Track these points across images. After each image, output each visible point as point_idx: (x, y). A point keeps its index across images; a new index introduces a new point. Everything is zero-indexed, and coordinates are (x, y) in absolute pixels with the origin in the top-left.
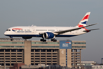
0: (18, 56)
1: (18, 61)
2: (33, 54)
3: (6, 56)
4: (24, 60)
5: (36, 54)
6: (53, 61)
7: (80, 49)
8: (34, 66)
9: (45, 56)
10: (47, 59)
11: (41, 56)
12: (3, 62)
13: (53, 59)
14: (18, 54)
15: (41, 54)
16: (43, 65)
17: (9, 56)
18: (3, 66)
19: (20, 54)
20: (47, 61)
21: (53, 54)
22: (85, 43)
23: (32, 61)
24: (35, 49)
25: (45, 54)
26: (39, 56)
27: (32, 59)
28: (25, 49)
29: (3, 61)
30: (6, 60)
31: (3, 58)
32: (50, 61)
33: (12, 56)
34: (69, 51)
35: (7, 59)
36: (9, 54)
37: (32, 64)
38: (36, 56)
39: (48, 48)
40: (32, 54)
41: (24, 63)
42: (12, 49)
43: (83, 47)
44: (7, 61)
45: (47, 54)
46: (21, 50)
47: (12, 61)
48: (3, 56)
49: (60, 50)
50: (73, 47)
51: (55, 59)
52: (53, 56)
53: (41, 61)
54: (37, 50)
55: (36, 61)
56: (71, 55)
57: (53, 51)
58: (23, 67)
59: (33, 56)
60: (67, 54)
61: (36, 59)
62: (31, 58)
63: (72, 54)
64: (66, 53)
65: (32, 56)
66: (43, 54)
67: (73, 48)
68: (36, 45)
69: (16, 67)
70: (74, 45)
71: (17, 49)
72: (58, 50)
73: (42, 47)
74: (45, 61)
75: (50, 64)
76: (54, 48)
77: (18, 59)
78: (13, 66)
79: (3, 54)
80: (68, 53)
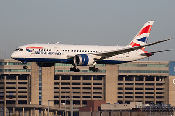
0: (94, 88)
1: (94, 97)
2: (122, 84)
3: (73, 88)
4: (105, 95)
5: (126, 84)
6: (157, 98)
8: (123, 105)
9: (142, 89)
10: (147, 93)
11: (136, 89)
12: (69, 99)
13: (157, 93)
14: (94, 84)
15: (136, 84)
16: (140, 105)
17: (79, 88)
18: (68, 106)
19: (98, 84)
20: (147, 97)
21: (157, 84)
23: (119, 97)
24: (126, 76)
25: (142, 84)
26: (132, 89)
27: (119, 93)
28: (108, 75)
29: (68, 97)
30: (74, 95)
31: (68, 90)
32: (152, 98)
33: (84, 88)
35: (75, 93)
36: (79, 84)
37: (120, 102)
38: (126, 88)
39: (149, 75)
40: (119, 84)
41: (105, 99)
42: (83, 76)
44: (75, 97)
45: (147, 84)
46: (99, 78)
47: (84, 97)
48: (69, 88)
49: (170, 77)
51: (161, 93)
52: (157, 89)
53: (136, 97)
54: (128, 78)
55: (126, 97)
57: (158, 80)
58: (103, 107)
59: (121, 88)
61: (126, 93)
62: (117, 91)
65: (119, 88)
66: (140, 84)
69: (91, 108)
71: (94, 76)
72: (167, 78)
73: (138, 72)
74: (142, 97)
75: (152, 101)
76: (159, 75)
77: (94, 93)
78: (86, 105)
79: (69, 84)
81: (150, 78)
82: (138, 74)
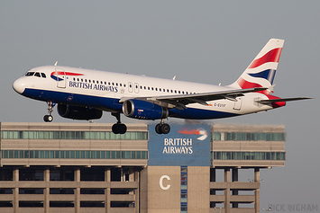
5: (23, 191)
7: (257, 169)
9: (70, 204)
11: (53, 204)
15: (53, 191)
21: (114, 191)
22: (282, 137)
24: (21, 168)
25: (71, 191)
26: (39, 204)
34: (199, 175)
38: (22, 204)
39: (89, 163)
43: (268, 156)
45: (84, 191)
49: (151, 170)
50: (218, 155)
52: (114, 204)
56: (208, 198)
57: (115, 177)
60: (189, 194)
63: (213, 192)
64: (179, 187)
67: (216, 163)
68: (23, 145)
70: (221, 145)
72: (143, 172)
73: (57, 154)
76: (119, 163)
80: (191, 186)
81: (94, 173)
82: (58, 163)
